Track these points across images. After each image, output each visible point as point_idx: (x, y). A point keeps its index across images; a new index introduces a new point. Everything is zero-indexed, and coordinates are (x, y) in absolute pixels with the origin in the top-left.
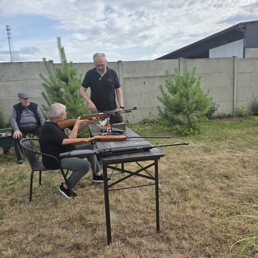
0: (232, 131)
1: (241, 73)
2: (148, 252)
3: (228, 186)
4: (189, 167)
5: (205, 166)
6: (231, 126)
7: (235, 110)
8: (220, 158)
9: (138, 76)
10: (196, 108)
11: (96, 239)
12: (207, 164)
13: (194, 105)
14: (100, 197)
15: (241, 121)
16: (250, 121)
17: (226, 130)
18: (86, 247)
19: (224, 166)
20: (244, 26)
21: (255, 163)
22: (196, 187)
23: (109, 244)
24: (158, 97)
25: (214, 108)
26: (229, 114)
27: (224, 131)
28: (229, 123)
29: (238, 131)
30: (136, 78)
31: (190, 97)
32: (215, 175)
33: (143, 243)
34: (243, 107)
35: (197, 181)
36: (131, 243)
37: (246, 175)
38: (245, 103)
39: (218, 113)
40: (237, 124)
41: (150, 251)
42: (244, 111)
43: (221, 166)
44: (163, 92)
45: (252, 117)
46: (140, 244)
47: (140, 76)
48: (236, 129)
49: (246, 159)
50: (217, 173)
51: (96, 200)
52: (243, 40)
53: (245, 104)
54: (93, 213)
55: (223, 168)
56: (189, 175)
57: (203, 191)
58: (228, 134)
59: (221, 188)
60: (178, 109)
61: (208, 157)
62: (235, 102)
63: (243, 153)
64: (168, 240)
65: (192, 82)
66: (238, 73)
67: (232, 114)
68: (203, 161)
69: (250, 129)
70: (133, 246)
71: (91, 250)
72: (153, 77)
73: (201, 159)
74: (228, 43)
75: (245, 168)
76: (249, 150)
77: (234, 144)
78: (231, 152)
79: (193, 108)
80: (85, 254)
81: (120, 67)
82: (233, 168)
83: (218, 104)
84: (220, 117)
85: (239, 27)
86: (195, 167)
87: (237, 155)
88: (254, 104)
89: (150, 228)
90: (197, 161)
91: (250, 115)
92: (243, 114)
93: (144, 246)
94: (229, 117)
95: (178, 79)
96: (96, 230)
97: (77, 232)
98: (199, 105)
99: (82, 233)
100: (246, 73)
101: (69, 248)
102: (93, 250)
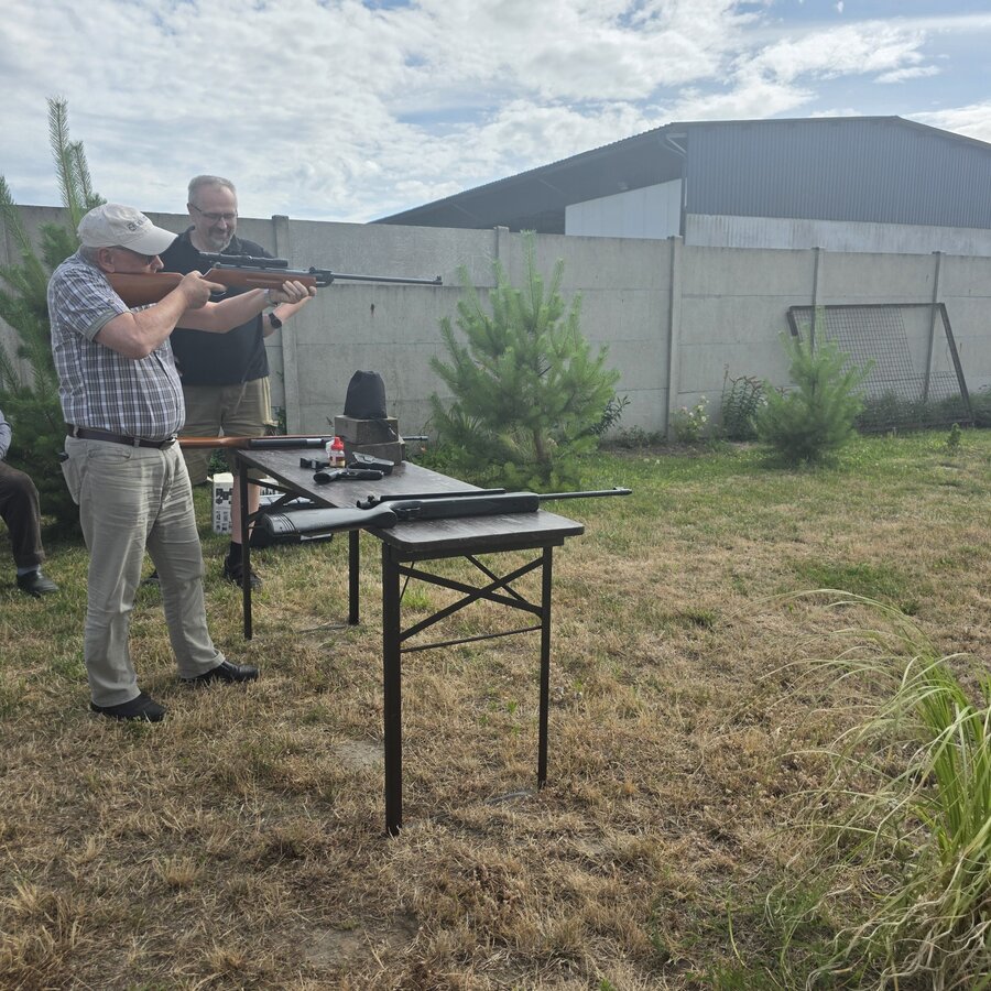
0: (677, 487)
1: (692, 296)
2: (531, 840)
3: (711, 646)
4: (576, 597)
5: (626, 593)
6: (666, 472)
7: (671, 420)
8: (664, 570)
10: (567, 408)
11: (342, 825)
12: (628, 587)
13: (564, 396)
14: (298, 702)
15: (694, 457)
16: (722, 457)
17: (659, 484)
18: (319, 851)
19: (681, 592)
20: (683, 135)
21: (768, 580)
22: (613, 654)
23: (396, 833)
24: (435, 363)
25: (610, 410)
26: (654, 432)
27: (653, 485)
28: (658, 461)
29: (697, 487)
31: (544, 365)
32: (665, 618)
33: (505, 817)
34: (699, 411)
35: (612, 637)
36: (467, 822)
37: (755, 615)
38: (704, 397)
39: (621, 428)
40: (685, 465)
41: (536, 837)
42: (702, 424)
43: (674, 591)
44: (452, 344)
45: (723, 444)
46: (499, 821)
48: (686, 480)
49: (741, 569)
50: (669, 612)
51: (289, 713)
52: (678, 182)
53: (702, 402)
54: (295, 750)
55: (682, 598)
56: (582, 621)
57: (639, 666)
58: (668, 494)
59: (693, 655)
60: (507, 409)
61: (626, 567)
62: (673, 392)
63: (727, 554)
64: (581, 803)
65: (554, 316)
66: (683, 296)
67: (662, 434)
68: (615, 577)
69: (729, 480)
70: (475, 830)
71: (337, 857)
73: (606, 572)
74: (631, 188)
75: (745, 594)
76: (743, 542)
77: (695, 524)
78: (690, 548)
79: (561, 406)
80: (325, 868)
81: (281, 239)
82: (710, 597)
83: (621, 398)
84: (627, 444)
85: (669, 137)
86: (593, 597)
87: (711, 557)
88: (730, 402)
89: (514, 776)
90: (593, 577)
91: (718, 438)
92: (698, 435)
93: (512, 826)
94: (655, 442)
95: (507, 302)
96: (329, 799)
97: (263, 815)
98: (578, 396)
99: (282, 815)
100: (709, 296)
101: (255, 860)
102: (347, 855)
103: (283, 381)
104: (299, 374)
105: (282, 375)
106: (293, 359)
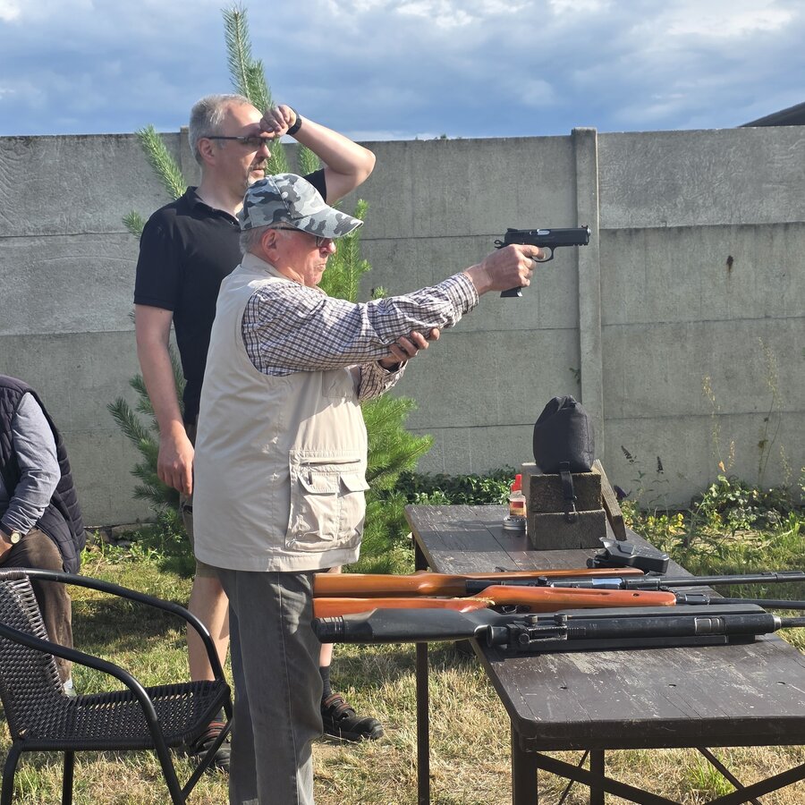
9: (689, 220)
30: (680, 229)
47: (702, 220)
72: (787, 225)
81: (582, 165)
103: (579, 381)
104: (606, 372)
105: (578, 373)
106: (595, 349)
